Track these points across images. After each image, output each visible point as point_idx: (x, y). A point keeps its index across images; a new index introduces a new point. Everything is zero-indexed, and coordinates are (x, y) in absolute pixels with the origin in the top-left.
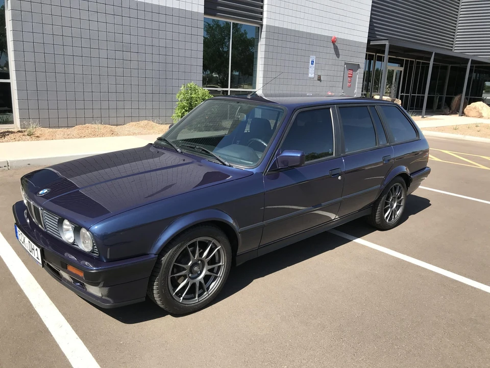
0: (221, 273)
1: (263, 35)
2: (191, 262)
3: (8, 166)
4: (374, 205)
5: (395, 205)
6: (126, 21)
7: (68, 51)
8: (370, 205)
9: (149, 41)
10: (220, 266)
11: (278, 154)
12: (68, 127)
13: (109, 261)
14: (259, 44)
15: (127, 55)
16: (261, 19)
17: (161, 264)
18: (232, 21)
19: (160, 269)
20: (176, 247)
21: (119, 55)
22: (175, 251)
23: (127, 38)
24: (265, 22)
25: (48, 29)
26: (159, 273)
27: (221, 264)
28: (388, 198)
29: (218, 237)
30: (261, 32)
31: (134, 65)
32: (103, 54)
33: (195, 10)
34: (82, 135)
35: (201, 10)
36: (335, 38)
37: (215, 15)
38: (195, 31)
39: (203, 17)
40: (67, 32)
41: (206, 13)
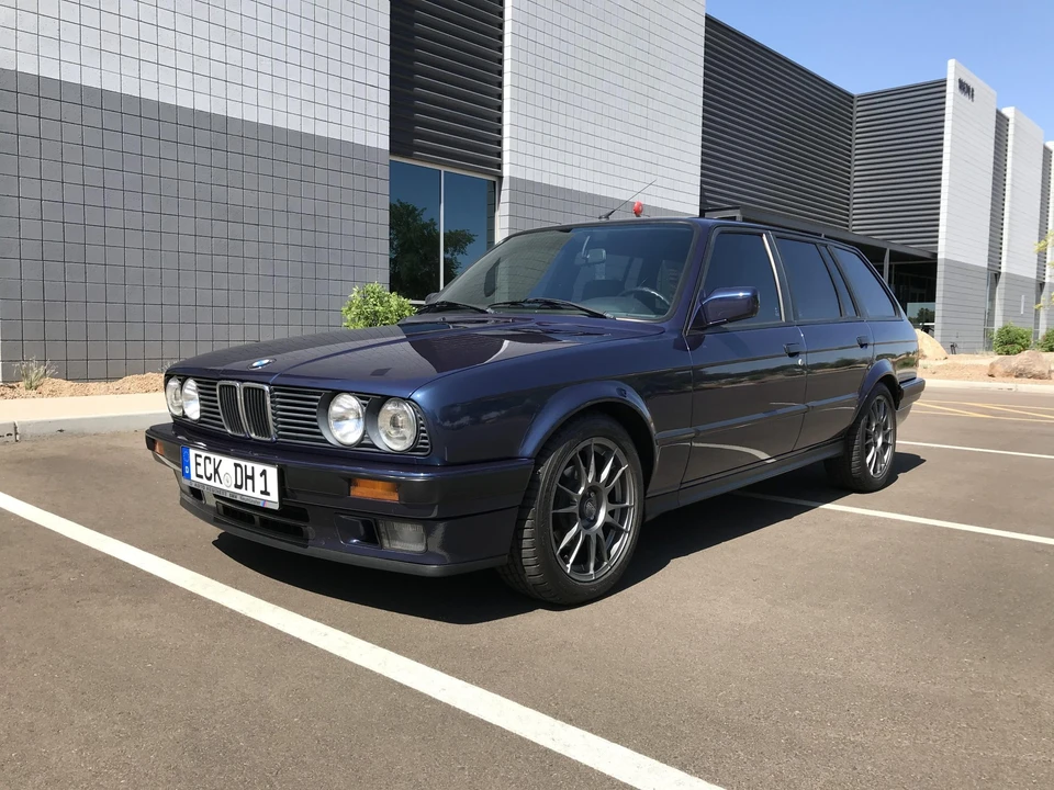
0: (629, 524)
1: (505, 196)
2: (582, 489)
3: (16, 434)
4: (847, 437)
5: (880, 441)
6: (235, 162)
7: (115, 219)
8: (840, 434)
9: (280, 203)
10: (627, 507)
11: (702, 299)
12: (108, 379)
13: (447, 465)
14: (497, 214)
15: (236, 230)
16: (500, 166)
17: (539, 482)
18: (443, 169)
19: (537, 490)
20: (561, 449)
21: (219, 228)
22: (561, 457)
23: (235, 196)
24: (506, 171)
25: (73, 174)
26: (535, 499)
27: (627, 504)
28: (869, 425)
29: (624, 444)
30: (500, 190)
31: (250, 249)
32: (187, 226)
33: (372, 143)
34: (150, 387)
35: (384, 144)
36: (640, 205)
37: (409, 155)
38: (372, 185)
39: (387, 158)
40: (114, 179)
41: (393, 151)
